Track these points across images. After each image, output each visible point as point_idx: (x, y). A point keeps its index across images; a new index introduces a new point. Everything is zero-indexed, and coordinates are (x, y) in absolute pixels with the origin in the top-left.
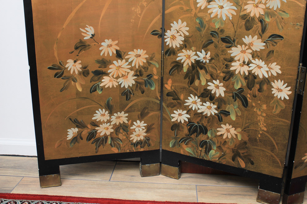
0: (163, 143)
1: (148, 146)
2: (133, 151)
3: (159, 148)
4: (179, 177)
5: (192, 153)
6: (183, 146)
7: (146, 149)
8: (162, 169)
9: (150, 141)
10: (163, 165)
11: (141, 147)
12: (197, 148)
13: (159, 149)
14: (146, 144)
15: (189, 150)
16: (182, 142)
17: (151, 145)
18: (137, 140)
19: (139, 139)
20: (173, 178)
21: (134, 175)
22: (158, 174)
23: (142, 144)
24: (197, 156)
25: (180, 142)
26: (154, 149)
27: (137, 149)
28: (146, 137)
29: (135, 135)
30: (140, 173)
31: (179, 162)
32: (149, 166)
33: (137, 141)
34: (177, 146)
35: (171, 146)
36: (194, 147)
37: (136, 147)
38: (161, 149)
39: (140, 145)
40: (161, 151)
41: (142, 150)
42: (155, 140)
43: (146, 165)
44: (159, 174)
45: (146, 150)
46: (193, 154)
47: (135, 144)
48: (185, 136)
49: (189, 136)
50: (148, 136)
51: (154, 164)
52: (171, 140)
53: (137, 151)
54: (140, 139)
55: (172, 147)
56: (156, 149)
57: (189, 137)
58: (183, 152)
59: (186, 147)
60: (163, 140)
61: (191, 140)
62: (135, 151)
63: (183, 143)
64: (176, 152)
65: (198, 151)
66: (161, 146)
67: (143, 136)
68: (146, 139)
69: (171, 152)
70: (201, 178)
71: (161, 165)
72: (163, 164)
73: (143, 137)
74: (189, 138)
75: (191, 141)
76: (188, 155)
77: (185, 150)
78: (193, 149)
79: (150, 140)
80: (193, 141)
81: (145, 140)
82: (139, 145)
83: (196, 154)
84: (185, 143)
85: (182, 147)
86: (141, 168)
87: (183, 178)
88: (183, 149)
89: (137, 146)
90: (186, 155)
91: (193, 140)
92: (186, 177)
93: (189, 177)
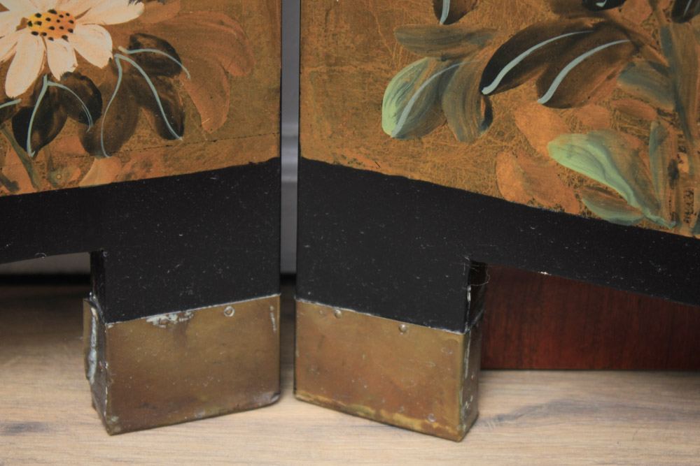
0: (309, 100)
1: (167, 136)
2: (13, 185)
3: (273, 154)
4: (472, 418)
5: (618, 185)
6: (521, 123)
7: (147, 165)
8: (306, 348)
9: (185, 83)
10: (313, 312)
11: (91, 146)
12: (674, 133)
13: (276, 163)
14: (146, 115)
15: (594, 161)
16: (508, 82)
17: (197, 115)
18: (46, 74)
19: (63, 64)
20: (416, 424)
21: (31, 415)
22: (267, 396)
23: (97, 115)
24: (675, 217)
25: (487, 80)
26: (221, 156)
27: (52, 166)
28: (134, 44)
29: (25, 23)
30: (96, 391)
31: (477, 274)
32: (182, 327)
33: (40, 80)
34: (455, 122)
35: (391, 123)
36: (642, 122)
37: (36, 149)
38: (290, 159)
39: (83, 119)
40: (290, 177)
41: (102, 172)
42: (234, 71)
43: (154, 319)
44: (279, 393)
45: (139, 174)
46: (633, 202)
47: (26, 112)
48: (552, 17)
49: (595, 11)
50: (163, 26)
51: (230, 309)
52: (393, 68)
53: (46, 186)
54: (80, 58)
55: (402, 135)
56: (242, 159)
57: (589, 22)
58: (518, 183)
59: (557, 132)
60: (307, 70)
61: (610, 57)
62: (26, 188)
63: (527, 87)
64: (441, 179)
65: (684, 168)
66: (290, 128)
67: (113, 30)
68: (137, 58)
69: (401, 182)
70: (669, 417)
71: (289, 316)
72: (313, 299)
73: (107, 42)
74: (597, 27)
75: (620, 67)
76: (574, 210)
77: (543, 159)
78: (636, 143)
79: (178, 70)
80: (637, 61)
81: (134, 71)
82: (71, 125)
83: (662, 192)
84: (542, 92)
85: (509, 133)
86: (100, 347)
87: (500, 418)
88: (526, 150)
89: (45, 139)
90: (546, 204)
91: (637, 48)
92: (532, 412)
93: (558, 409)
